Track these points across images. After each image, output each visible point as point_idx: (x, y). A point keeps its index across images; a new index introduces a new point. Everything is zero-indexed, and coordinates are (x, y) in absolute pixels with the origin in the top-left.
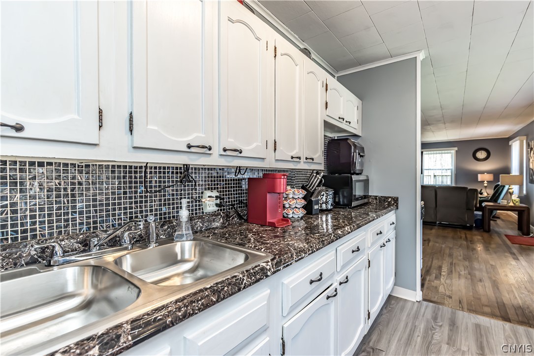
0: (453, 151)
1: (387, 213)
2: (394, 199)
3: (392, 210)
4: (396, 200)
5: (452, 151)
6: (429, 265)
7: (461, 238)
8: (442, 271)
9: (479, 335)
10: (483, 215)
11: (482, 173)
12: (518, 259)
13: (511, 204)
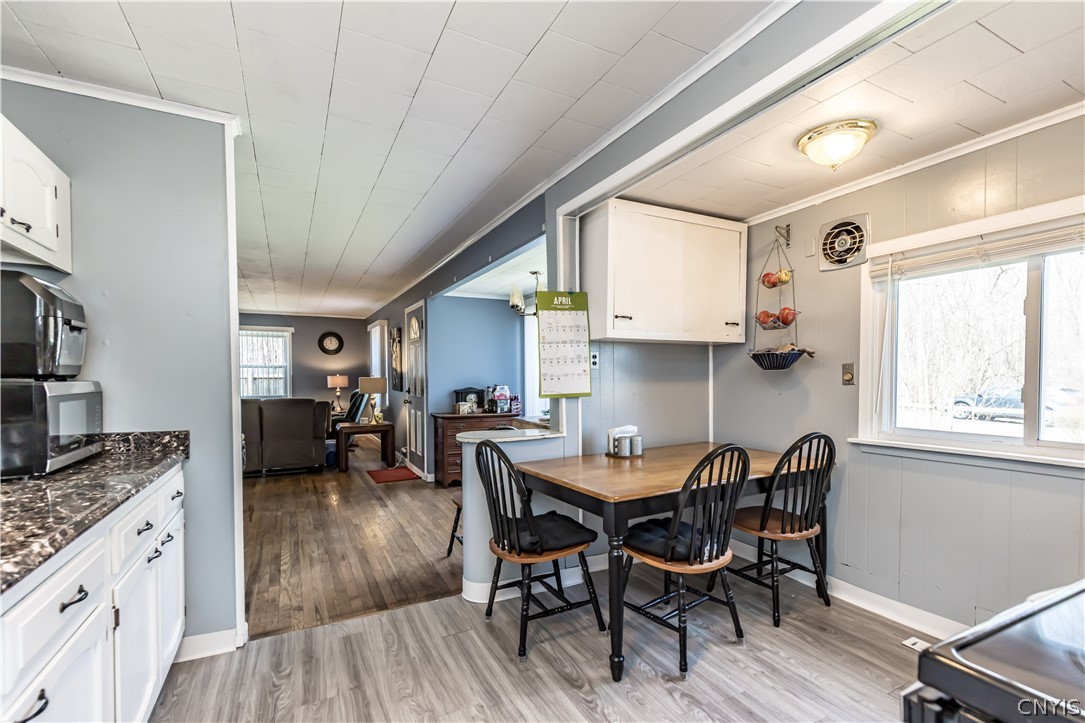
0: (288, 332)
1: (163, 473)
2: (177, 436)
3: (175, 463)
4: (183, 439)
5: (285, 334)
6: (256, 560)
7: (307, 490)
8: (282, 563)
9: (350, 655)
10: (337, 444)
11: (333, 373)
12: (386, 506)
13: (374, 423)
